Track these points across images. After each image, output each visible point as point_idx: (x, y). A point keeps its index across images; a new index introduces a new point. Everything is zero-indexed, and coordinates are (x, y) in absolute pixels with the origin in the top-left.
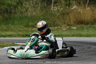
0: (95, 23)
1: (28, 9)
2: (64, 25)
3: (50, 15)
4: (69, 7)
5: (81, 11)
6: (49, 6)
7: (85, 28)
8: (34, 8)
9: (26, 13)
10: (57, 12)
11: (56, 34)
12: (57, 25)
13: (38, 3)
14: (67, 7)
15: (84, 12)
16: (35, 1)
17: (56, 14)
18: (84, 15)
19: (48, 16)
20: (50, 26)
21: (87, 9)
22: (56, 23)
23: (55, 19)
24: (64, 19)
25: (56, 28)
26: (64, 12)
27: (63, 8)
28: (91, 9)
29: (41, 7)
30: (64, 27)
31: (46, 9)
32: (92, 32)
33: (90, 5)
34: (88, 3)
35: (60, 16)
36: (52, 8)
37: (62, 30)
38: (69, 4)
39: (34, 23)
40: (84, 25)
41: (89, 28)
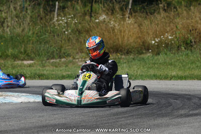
0: (144, 52)
1: (6, 21)
2: (80, 54)
3: (50, 33)
4: (91, 16)
5: (114, 26)
6: (49, 14)
7: (125, 61)
8: (17, 20)
9: (2, 29)
10: (65, 27)
11: (64, 74)
12: (66, 54)
13: (27, 9)
14: (87, 18)
15: (122, 28)
16: (20, 5)
17: (65, 32)
18: (122, 34)
19: (47, 36)
20: (52, 56)
21: (127, 22)
22: (63, 51)
23: (62, 42)
24: (81, 42)
25: (63, 60)
26: (80, 27)
27: (77, 20)
28: (136, 23)
29: (31, 17)
30: (80, 59)
31: (42, 21)
32: (138, 69)
33: (133, 14)
34: (130, 9)
35: (71, 36)
36: (56, 19)
37: (76, 65)
38: (90, 10)
39: (17, 50)
40: (122, 55)
41: (131, 61)
